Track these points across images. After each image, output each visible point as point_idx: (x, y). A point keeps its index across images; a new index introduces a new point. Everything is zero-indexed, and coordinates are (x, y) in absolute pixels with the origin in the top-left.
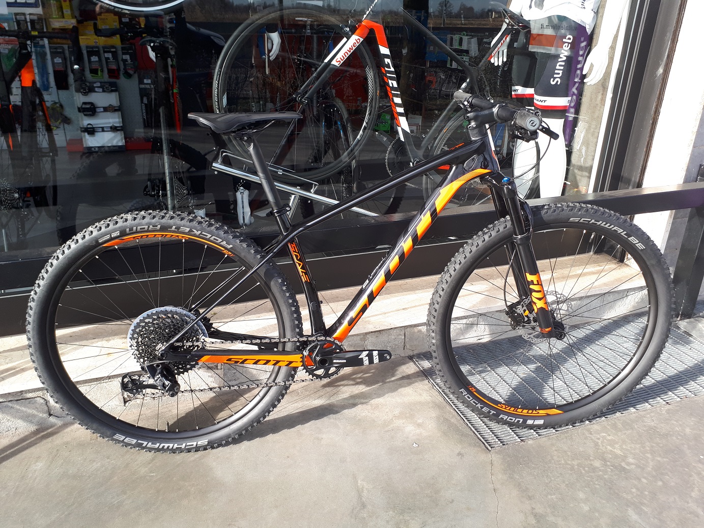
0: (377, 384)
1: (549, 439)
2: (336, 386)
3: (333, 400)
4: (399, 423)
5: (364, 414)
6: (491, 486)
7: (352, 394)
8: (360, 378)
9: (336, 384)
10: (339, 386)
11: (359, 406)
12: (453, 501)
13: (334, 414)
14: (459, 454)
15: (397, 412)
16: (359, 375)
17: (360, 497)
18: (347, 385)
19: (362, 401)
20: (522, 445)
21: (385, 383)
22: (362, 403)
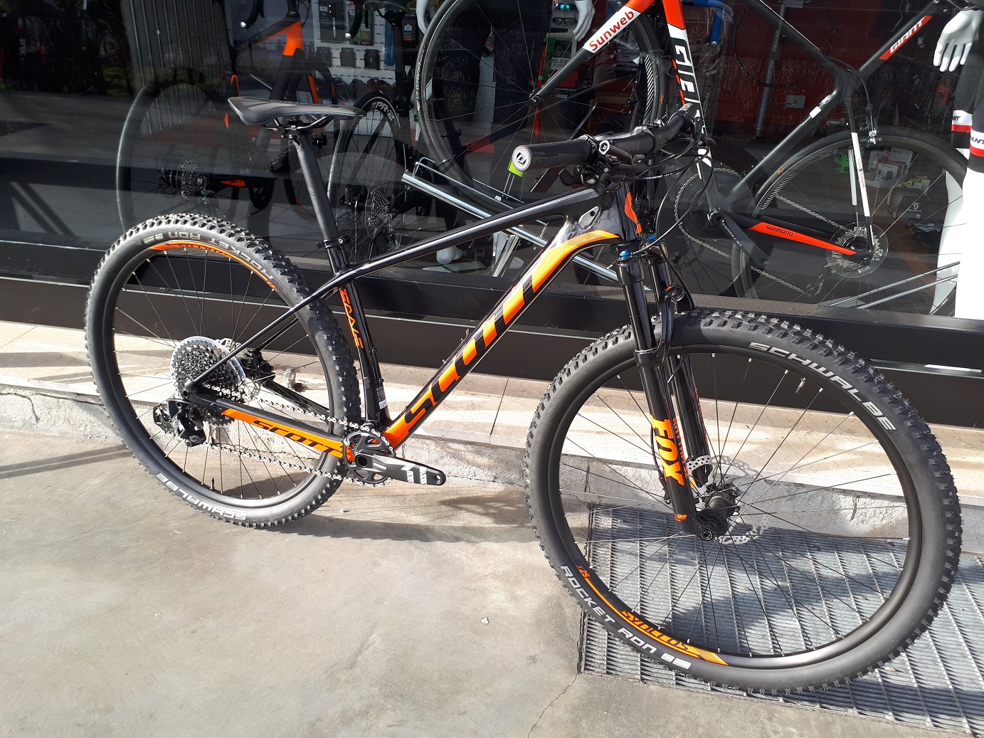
0: (511, 524)
1: (689, 696)
2: (458, 507)
3: (437, 524)
4: (492, 583)
5: (458, 555)
6: (534, 719)
7: (467, 525)
8: (496, 508)
9: (459, 506)
10: (461, 509)
11: (462, 543)
12: (465, 713)
13: (422, 540)
14: (533, 659)
15: (500, 570)
16: (498, 505)
17: (359, 652)
18: (472, 512)
19: (473, 538)
20: (638, 686)
21: (523, 526)
22: (468, 541)
